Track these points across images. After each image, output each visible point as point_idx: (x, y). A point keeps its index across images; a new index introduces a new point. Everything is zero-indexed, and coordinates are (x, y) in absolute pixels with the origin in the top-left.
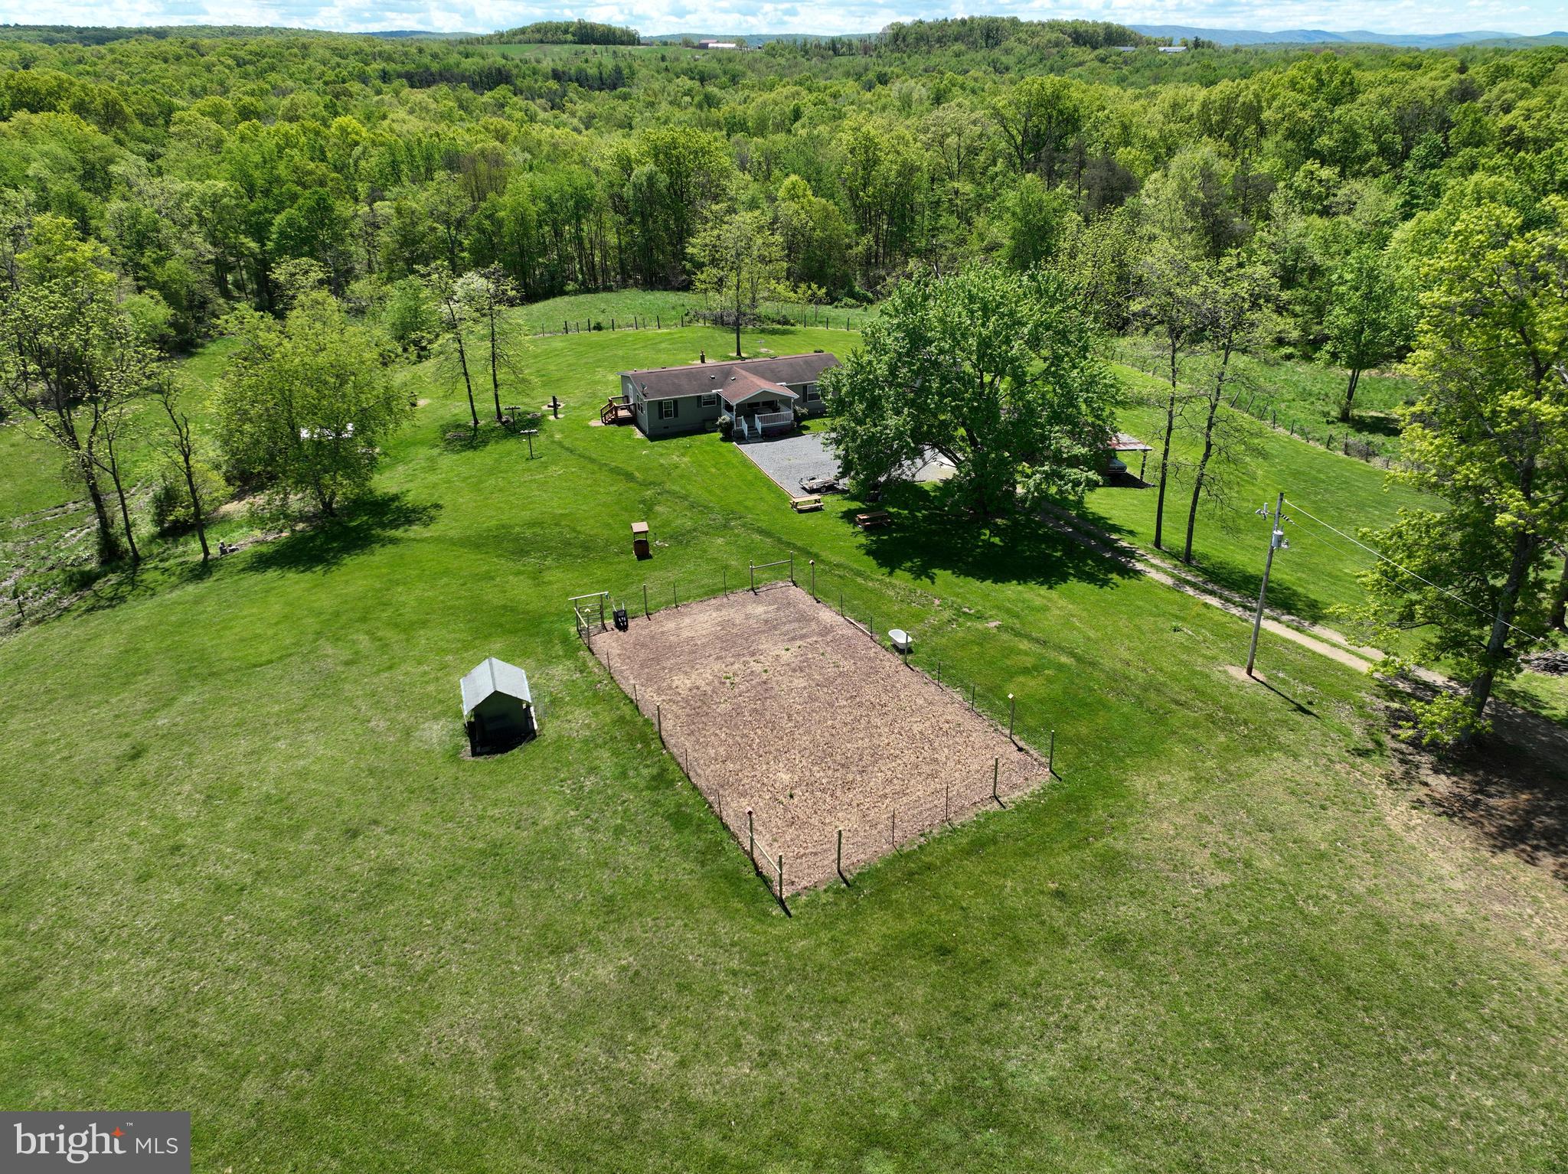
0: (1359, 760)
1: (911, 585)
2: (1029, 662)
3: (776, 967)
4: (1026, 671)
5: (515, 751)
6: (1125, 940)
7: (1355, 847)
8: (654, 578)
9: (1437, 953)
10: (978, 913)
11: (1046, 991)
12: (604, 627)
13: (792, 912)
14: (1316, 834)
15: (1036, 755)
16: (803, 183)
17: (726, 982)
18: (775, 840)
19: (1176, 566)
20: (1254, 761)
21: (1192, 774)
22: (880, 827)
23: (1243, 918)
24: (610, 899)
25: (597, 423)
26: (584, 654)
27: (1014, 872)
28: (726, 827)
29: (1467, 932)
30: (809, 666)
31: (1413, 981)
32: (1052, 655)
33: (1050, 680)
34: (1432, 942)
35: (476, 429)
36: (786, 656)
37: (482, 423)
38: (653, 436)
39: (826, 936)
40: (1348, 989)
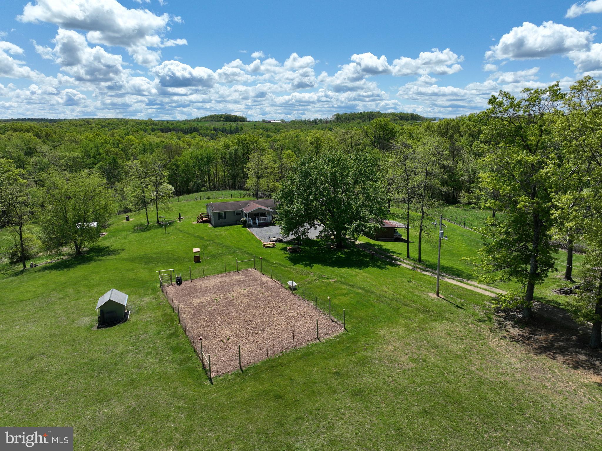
0: (480, 323)
1: (303, 269)
2: (344, 292)
3: (199, 405)
4: (343, 295)
5: (116, 326)
6: (363, 391)
7: (473, 353)
8: (198, 269)
9: (506, 392)
10: (298, 381)
11: (322, 412)
12: (172, 284)
13: (214, 383)
14: (456, 349)
15: (339, 323)
16: (292, 153)
17: (174, 412)
18: (216, 356)
19: (414, 263)
20: (434, 324)
21: (406, 329)
22: (263, 350)
23: (418, 381)
24: (133, 380)
25: (195, 223)
26: (160, 293)
27: (318, 365)
28: (195, 351)
29: (520, 384)
30: (252, 295)
31: (493, 403)
32: (355, 289)
33: (352, 298)
34: (504, 388)
35: (147, 226)
36: (243, 292)
37: (151, 224)
38: (214, 226)
39: (226, 392)
40: (463, 407)
